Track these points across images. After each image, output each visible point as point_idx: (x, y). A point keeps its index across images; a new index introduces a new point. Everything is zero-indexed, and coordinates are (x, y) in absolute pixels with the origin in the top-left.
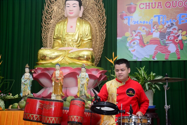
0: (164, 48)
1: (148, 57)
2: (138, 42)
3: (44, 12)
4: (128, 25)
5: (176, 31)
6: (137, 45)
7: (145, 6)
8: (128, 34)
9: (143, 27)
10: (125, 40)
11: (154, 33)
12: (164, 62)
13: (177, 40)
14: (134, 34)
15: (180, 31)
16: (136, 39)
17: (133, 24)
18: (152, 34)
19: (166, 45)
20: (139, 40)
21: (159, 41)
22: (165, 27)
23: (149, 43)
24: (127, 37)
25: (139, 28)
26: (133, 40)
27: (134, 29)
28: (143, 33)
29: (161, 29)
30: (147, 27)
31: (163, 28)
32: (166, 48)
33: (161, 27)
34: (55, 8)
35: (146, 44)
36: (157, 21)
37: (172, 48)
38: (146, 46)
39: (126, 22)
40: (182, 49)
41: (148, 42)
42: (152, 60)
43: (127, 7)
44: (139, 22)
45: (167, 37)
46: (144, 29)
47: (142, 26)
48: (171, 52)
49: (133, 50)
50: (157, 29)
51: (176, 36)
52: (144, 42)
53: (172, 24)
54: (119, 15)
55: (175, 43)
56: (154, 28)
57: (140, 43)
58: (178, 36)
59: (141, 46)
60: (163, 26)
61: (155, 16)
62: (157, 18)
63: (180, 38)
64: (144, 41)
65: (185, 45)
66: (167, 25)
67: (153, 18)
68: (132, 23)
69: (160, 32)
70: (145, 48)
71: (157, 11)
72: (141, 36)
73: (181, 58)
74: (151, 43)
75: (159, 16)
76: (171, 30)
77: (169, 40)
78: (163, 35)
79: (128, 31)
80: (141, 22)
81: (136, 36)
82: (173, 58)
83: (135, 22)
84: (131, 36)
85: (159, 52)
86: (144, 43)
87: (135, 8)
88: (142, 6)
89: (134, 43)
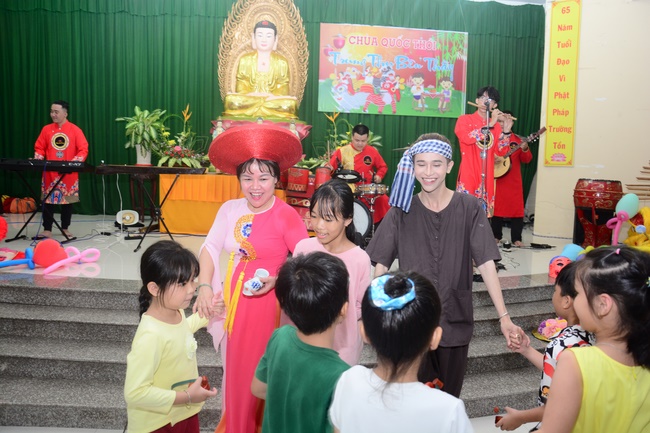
0: (376, 98)
1: (358, 109)
2: (347, 87)
3: (222, 39)
4: (333, 63)
5: (392, 78)
6: (345, 91)
7: (356, 40)
8: (333, 76)
9: (353, 69)
10: (329, 85)
11: (367, 77)
12: (377, 115)
13: (393, 89)
14: (342, 77)
15: (398, 78)
16: (344, 84)
18: (364, 78)
19: (380, 95)
20: (347, 85)
21: (372, 88)
22: (380, 70)
24: (332, 81)
25: (348, 68)
26: (340, 84)
27: (341, 69)
28: (353, 77)
29: (376, 73)
30: (359, 68)
31: (378, 72)
32: (380, 98)
33: (375, 70)
34: (237, 35)
35: (356, 91)
36: (371, 62)
37: (387, 98)
38: (356, 94)
39: (331, 59)
40: (398, 101)
41: (358, 89)
42: (363, 112)
43: (333, 39)
44: (348, 61)
45: (382, 83)
46: (354, 71)
47: (351, 66)
48: (386, 104)
49: (339, 98)
50: (370, 73)
51: (393, 83)
52: (354, 88)
53: (389, 68)
54: (322, 49)
55: (392, 93)
57: (348, 90)
58: (395, 84)
59: (349, 93)
60: (378, 69)
61: (369, 56)
63: (397, 87)
64: (354, 86)
65: (402, 96)
66: (382, 68)
67: (366, 57)
68: (339, 62)
69: (374, 77)
70: (353, 97)
71: (371, 49)
72: (350, 80)
73: (397, 112)
74: (362, 91)
75: (373, 56)
76: (387, 75)
77: (385, 89)
78: (377, 80)
79: (333, 72)
80: (350, 61)
81: (344, 79)
82: (388, 112)
83: (344, 60)
84: (338, 80)
86: (353, 90)
87: (344, 42)
88: (353, 40)
89: (341, 89)
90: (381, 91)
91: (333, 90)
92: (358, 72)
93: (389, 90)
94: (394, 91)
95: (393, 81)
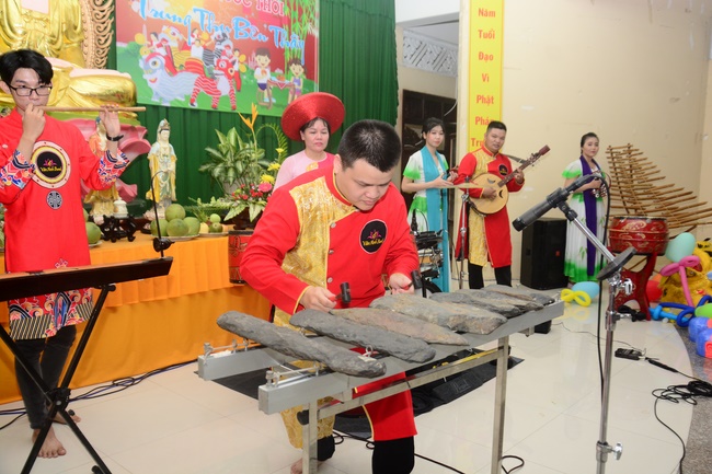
1: (183, 100)
2: (164, 61)
4: (141, 15)
5: (229, 52)
6: (161, 68)
8: (140, 38)
9: (173, 30)
10: (135, 53)
11: (193, 47)
12: (209, 112)
13: (231, 71)
14: (155, 41)
15: (237, 53)
16: (159, 54)
17: (151, 16)
18: (189, 48)
19: (213, 79)
20: (164, 57)
21: (202, 67)
22: (213, 38)
24: (139, 47)
25: (165, 28)
26: (153, 55)
27: (154, 28)
28: (174, 44)
29: (206, 42)
30: (182, 30)
31: (210, 40)
32: (213, 84)
33: (205, 36)
36: (199, 22)
37: (224, 85)
38: (179, 74)
39: (136, 6)
40: (239, 90)
41: (182, 65)
42: (190, 106)
44: (164, 15)
45: (215, 60)
46: (174, 34)
47: (170, 25)
48: (223, 94)
49: (153, 79)
50: (199, 40)
51: (230, 61)
52: (176, 65)
53: (224, 35)
55: (229, 77)
56: (193, 36)
57: (166, 65)
58: (234, 63)
59: (168, 71)
60: (210, 35)
61: (195, 10)
62: (198, 13)
63: (236, 68)
64: (175, 61)
65: (243, 82)
66: (215, 34)
67: (191, 13)
68: (149, 14)
69: (205, 48)
72: (168, 49)
73: (237, 107)
74: (187, 69)
75: (202, 12)
76: (220, 47)
77: (220, 69)
78: (209, 53)
79: (141, 32)
80: (168, 15)
81: (159, 46)
82: (225, 106)
83: (157, 13)
84: (149, 46)
85: (202, 90)
86: (174, 67)
89: (155, 63)
90: (215, 72)
91: (141, 65)
92: (180, 37)
93: (225, 70)
94: (232, 74)
95: (231, 57)
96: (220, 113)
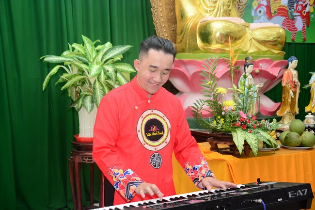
0: (291, 23)
2: (265, 9)
6: (263, 15)
10: (250, 6)
13: (304, 12)
16: (263, 5)
19: (293, 19)
20: (266, 7)
21: (287, 11)
23: (276, 14)
26: (260, 6)
32: (293, 23)
35: (273, 15)
37: (299, 23)
38: (274, 18)
40: (308, 26)
41: (275, 12)
45: (295, 5)
48: (298, 30)
51: (304, 5)
52: (272, 11)
55: (303, 17)
57: (267, 13)
58: (306, 6)
59: (268, 17)
63: (307, 10)
64: (271, 9)
65: (311, 20)
72: (268, 1)
73: (307, 40)
74: (278, 14)
77: (298, 12)
78: (291, 2)
82: (299, 39)
86: (271, 13)
89: (260, 11)
90: (295, 14)
91: (253, 14)
93: (300, 12)
94: (305, 15)
95: (304, 2)
96: (296, 43)
